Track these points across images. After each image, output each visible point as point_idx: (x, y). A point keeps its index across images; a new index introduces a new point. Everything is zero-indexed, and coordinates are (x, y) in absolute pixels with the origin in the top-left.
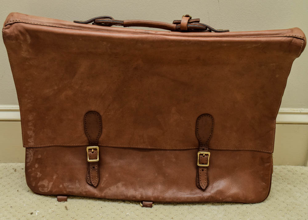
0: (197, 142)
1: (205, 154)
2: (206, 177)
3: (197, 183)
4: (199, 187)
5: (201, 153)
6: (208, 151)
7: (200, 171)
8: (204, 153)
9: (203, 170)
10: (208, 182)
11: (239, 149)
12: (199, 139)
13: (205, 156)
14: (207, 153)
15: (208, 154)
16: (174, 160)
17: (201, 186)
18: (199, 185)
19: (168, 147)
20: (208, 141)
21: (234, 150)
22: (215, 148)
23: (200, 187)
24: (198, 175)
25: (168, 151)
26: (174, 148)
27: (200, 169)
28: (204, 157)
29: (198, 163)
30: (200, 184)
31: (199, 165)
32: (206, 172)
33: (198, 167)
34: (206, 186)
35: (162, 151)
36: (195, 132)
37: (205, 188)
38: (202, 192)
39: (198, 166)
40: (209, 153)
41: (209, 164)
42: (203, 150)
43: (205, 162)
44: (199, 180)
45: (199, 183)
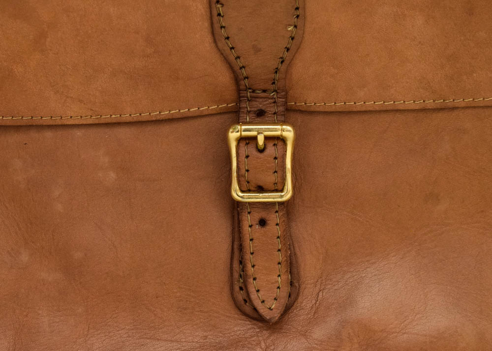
0: (224, 78)
1: (267, 138)
2: (280, 257)
3: (237, 288)
4: (247, 308)
5: (244, 134)
6: (284, 122)
7: (246, 229)
8: (261, 131)
9: (263, 223)
10: (292, 284)
11: (449, 102)
12: (232, 58)
13: (271, 150)
14: (278, 133)
15: (285, 134)
16: (112, 175)
17: (257, 303)
18: (248, 300)
19: (74, 112)
20: (283, 68)
21: (424, 110)
22: (320, 106)
23: (255, 309)
24: (241, 248)
25: (79, 133)
26: (105, 118)
27: (248, 220)
28: (261, 151)
29: (235, 185)
30: (254, 296)
31: (237, 194)
32: (278, 230)
33: (236, 208)
34: (283, 301)
35: (49, 134)
36: (207, 24)
37: (275, 315)
38: (266, 333)
39: (239, 203)
40: (288, 132)
41: (294, 187)
42: (260, 116)
43: (268, 179)
44: (244, 275)
45: (244, 288)
